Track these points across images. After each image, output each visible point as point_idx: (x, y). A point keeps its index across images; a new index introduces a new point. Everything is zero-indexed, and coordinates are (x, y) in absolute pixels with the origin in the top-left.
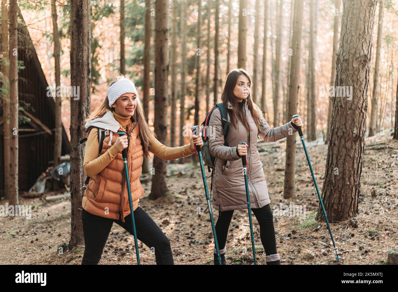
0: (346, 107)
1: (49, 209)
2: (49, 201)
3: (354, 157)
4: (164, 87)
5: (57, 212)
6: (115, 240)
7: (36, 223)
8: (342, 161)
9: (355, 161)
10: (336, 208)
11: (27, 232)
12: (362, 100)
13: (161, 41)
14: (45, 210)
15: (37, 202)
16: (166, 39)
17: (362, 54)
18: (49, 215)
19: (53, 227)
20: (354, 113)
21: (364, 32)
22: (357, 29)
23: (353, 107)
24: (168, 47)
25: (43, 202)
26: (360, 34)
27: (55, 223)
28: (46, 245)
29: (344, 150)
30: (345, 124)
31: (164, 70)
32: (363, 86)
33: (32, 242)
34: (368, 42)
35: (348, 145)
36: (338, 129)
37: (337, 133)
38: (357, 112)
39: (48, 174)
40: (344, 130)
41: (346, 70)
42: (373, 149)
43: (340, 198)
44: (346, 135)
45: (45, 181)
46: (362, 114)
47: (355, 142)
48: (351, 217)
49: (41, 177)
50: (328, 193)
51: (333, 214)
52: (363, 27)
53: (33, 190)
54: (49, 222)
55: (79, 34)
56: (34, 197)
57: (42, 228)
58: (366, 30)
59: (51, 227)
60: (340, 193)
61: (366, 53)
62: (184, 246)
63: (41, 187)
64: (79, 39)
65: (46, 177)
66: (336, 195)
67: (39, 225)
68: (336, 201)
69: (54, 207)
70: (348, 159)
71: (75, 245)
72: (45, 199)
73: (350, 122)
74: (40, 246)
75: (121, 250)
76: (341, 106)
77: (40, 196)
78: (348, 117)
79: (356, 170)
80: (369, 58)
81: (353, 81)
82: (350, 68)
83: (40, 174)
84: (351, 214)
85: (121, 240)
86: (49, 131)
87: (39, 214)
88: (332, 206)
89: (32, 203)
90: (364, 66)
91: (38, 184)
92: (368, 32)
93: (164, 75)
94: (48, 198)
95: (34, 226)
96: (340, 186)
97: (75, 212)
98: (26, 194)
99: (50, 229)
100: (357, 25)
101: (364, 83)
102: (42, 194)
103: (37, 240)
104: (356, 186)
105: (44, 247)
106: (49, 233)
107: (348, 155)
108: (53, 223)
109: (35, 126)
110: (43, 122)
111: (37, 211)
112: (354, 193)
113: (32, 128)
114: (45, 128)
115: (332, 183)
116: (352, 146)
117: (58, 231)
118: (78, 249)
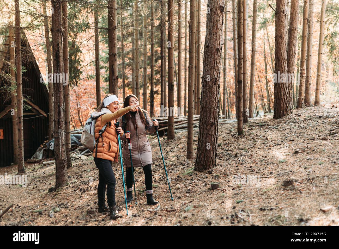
0: (206, 107)
1: (45, 169)
2: (45, 165)
3: (211, 135)
4: (115, 90)
5: (50, 171)
6: (81, 184)
7: (36, 178)
8: (205, 137)
9: (212, 137)
10: (203, 163)
11: (30, 183)
12: (215, 103)
13: (112, 61)
14: (42, 171)
15: (37, 166)
16: (116, 60)
17: (214, 77)
18: (44, 173)
19: (47, 180)
20: (210, 110)
21: (214, 65)
22: (210, 64)
23: (210, 107)
24: (117, 65)
25: (41, 165)
26: (212, 67)
27: (48, 177)
28: (42, 189)
29: (206, 131)
30: (206, 116)
31: (115, 80)
32: (215, 95)
33: (33, 188)
34: (217, 70)
35: (208, 128)
36: (202, 119)
37: (202, 121)
38: (212, 110)
39: (45, 146)
40: (205, 119)
41: (205, 86)
42: (258, 126)
43: (204, 158)
44: (207, 122)
45: (42, 150)
46: (215, 111)
47: (212, 126)
48: (211, 168)
49: (40, 148)
50: (199, 155)
51: (201, 167)
52: (213, 62)
53: (34, 158)
54: (44, 177)
55: (57, 67)
56: (35, 162)
57: (40, 181)
58: (216, 64)
59: (45, 180)
60: (205, 155)
61: (216, 76)
62: (119, 186)
63: (40, 155)
64: (58, 70)
65: (43, 148)
66: (202, 156)
67: (38, 179)
68: (203, 159)
69: (49, 168)
70: (208, 136)
71: (58, 188)
72: (42, 163)
73: (208, 115)
74: (38, 190)
75: (84, 189)
76: (204, 106)
77: (39, 162)
78: (208, 113)
79: (213, 142)
80: (218, 80)
81: (209, 92)
82: (208, 85)
83: (39, 146)
84: (211, 167)
85: (85, 184)
86: (45, 115)
87: (38, 172)
88: (201, 162)
89: (34, 166)
90: (215, 84)
91: (38, 153)
92: (217, 65)
93: (115, 82)
94: (45, 163)
95: (35, 180)
96: (205, 151)
97: (58, 169)
98: (29, 160)
99: (45, 181)
100: (210, 61)
101: (216, 93)
102: (41, 160)
103: (36, 187)
104: (213, 151)
105: (41, 191)
106: (44, 183)
107: (208, 133)
108: (47, 178)
109: (35, 111)
110: (40, 108)
111: (37, 171)
112: (212, 155)
113: (33, 112)
114: (42, 112)
115: (200, 150)
116: (210, 129)
117: (49, 182)
118: (60, 190)
